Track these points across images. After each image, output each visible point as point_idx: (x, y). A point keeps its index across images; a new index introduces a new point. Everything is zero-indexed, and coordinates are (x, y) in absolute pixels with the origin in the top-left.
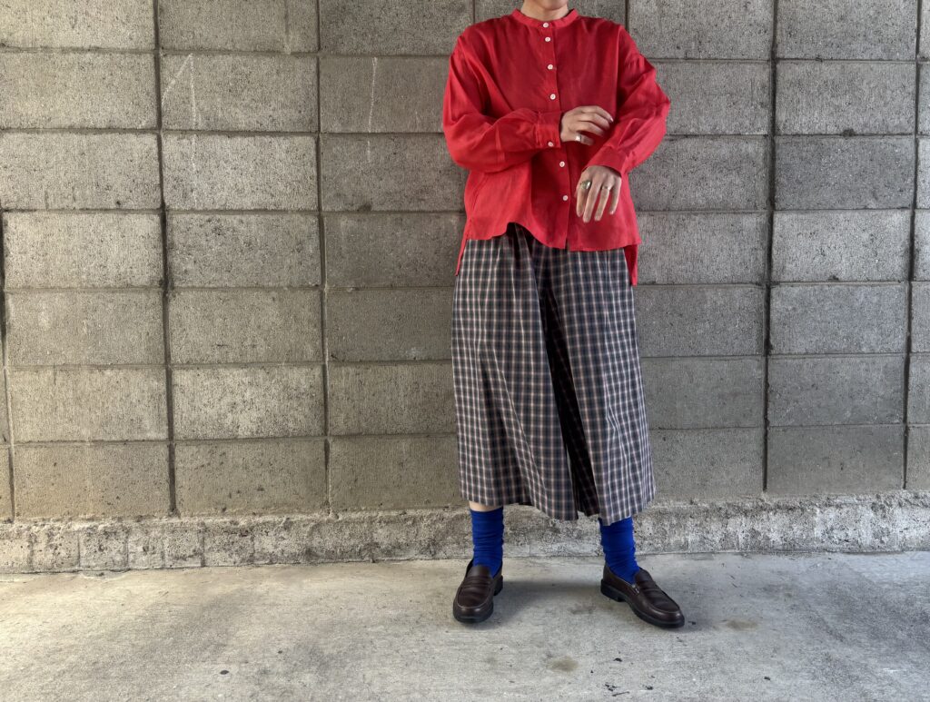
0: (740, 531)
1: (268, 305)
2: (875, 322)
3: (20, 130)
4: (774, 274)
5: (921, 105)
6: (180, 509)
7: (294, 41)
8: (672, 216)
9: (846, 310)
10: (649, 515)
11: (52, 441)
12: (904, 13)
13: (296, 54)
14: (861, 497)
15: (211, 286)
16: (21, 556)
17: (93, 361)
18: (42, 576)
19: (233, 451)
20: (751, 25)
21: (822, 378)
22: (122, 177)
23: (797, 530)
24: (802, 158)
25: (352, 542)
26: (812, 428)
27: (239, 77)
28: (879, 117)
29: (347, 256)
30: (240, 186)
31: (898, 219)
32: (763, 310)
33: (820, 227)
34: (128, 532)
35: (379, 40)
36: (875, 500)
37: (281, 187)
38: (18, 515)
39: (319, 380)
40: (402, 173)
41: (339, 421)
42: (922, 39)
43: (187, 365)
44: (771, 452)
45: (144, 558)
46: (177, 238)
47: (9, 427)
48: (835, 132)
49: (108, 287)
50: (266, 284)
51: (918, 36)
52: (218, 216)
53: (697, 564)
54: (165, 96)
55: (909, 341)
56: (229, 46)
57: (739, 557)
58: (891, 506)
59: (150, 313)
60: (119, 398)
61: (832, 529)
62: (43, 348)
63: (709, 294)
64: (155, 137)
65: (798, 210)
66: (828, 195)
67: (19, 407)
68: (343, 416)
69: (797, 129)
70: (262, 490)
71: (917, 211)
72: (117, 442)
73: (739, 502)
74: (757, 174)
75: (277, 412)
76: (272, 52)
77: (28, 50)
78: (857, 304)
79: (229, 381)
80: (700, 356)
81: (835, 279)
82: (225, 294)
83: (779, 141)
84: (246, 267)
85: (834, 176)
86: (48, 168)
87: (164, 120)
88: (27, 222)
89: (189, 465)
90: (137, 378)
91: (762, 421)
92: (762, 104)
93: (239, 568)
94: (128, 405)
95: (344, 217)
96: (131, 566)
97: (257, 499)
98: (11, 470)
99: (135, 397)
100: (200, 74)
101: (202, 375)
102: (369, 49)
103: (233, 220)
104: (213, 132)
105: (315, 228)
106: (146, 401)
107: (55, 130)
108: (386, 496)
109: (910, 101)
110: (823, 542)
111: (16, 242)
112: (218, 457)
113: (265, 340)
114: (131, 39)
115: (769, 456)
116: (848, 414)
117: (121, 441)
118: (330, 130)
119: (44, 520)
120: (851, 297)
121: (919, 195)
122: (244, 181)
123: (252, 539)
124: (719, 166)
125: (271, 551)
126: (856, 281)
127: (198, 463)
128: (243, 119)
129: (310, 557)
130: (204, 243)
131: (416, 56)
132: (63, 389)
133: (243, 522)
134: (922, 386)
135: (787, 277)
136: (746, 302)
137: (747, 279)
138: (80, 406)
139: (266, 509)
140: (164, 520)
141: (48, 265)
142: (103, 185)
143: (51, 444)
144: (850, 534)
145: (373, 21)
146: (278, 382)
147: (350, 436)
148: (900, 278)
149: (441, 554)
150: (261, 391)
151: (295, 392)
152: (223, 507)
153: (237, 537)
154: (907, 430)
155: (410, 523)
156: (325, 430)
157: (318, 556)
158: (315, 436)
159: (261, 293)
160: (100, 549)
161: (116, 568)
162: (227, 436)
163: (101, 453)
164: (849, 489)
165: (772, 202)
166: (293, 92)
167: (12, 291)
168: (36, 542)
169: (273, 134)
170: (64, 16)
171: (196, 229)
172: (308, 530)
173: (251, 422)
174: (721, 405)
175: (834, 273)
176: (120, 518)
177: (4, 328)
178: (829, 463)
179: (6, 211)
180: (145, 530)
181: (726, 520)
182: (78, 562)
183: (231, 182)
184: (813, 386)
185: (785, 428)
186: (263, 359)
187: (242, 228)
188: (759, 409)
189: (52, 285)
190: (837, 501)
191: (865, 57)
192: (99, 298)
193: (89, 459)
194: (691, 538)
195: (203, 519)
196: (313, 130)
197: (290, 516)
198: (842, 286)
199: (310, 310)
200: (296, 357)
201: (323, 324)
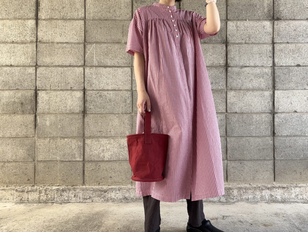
0: (266, 195)
1: (115, 119)
3: (44, 66)
4: (275, 110)
6: (86, 183)
7: (125, 39)
8: (242, 92)
9: (300, 122)
10: (236, 189)
11: (48, 161)
15: (98, 113)
16: (36, 197)
17: (61, 136)
18: (42, 204)
19: (102, 165)
20: (266, 33)
21: (293, 144)
22: (73, 80)
23: (286, 195)
24: (283, 73)
26: (290, 161)
27: (108, 50)
30: (108, 83)
32: (272, 122)
33: (290, 95)
34: (70, 190)
37: (120, 83)
38: (36, 184)
43: (90, 137)
44: (276, 168)
45: (74, 199)
46: (88, 98)
47: (35, 156)
48: (294, 65)
49: (67, 113)
50: (114, 112)
52: (101, 92)
53: (252, 205)
54: (86, 56)
56: (106, 41)
57: (267, 203)
59: (79, 121)
60: (68, 147)
61: (298, 195)
62: (47, 132)
63: (254, 116)
64: (83, 68)
65: (282, 90)
66: (292, 85)
67: (38, 150)
69: (281, 64)
70: (111, 177)
72: (67, 161)
73: (266, 185)
74: (269, 78)
75: (117, 152)
76: (118, 43)
77: (47, 43)
78: (303, 120)
79: (102, 143)
80: (252, 136)
81: (296, 112)
82: (101, 116)
83: (276, 68)
84: (109, 107)
85: (294, 79)
86: (51, 78)
87: (86, 63)
88: (45, 94)
89: (89, 169)
90: (74, 141)
91: (273, 158)
92: (270, 57)
93: (103, 203)
94: (71, 150)
96: (70, 201)
97: (109, 180)
98: (35, 170)
99: (73, 147)
100: (97, 49)
101: (94, 141)
103: (106, 93)
104: (100, 66)
105: (130, 95)
106: (77, 149)
107: (54, 66)
110: (295, 199)
111: (41, 99)
112: (98, 167)
113: (114, 130)
114: (77, 40)
115: (276, 170)
116: (302, 156)
117: (68, 161)
119: (44, 186)
120: (301, 118)
122: (109, 81)
123: (108, 193)
124: (257, 76)
125: (114, 198)
126: (303, 112)
127: (92, 168)
128: (109, 63)
129: (126, 200)
130: (96, 100)
132: (52, 145)
133: (105, 187)
135: (280, 112)
136: (266, 119)
137: (266, 111)
138: (57, 150)
139: (112, 184)
140: (81, 187)
141: (50, 106)
142: (67, 82)
143: (47, 162)
144: (304, 197)
146: (117, 143)
150: (112, 146)
151: (122, 146)
152: (99, 183)
153: (103, 193)
157: (128, 200)
159: (113, 115)
160: (61, 195)
161: (65, 202)
162: (101, 160)
163: (62, 165)
164: (303, 181)
165: (274, 87)
166: (124, 54)
167: (39, 114)
168: (41, 193)
169: (118, 67)
170: (58, 33)
171: (94, 95)
172: (125, 191)
173: (109, 155)
174: (259, 152)
175: (295, 110)
176: (67, 186)
177: (35, 126)
178: (296, 172)
179: (38, 90)
180: (74, 189)
181: (262, 191)
182: (54, 200)
183: (105, 81)
184: (290, 146)
185: (281, 160)
186: (113, 136)
187: (108, 95)
188: (272, 154)
189: (51, 112)
190: (299, 185)
191: (303, 42)
192: (64, 116)
193: (59, 166)
194: (250, 197)
195: (92, 186)
196: (130, 66)
197: (120, 186)
198: (298, 114)
199: (128, 120)
200: (123, 135)
201: (132, 125)
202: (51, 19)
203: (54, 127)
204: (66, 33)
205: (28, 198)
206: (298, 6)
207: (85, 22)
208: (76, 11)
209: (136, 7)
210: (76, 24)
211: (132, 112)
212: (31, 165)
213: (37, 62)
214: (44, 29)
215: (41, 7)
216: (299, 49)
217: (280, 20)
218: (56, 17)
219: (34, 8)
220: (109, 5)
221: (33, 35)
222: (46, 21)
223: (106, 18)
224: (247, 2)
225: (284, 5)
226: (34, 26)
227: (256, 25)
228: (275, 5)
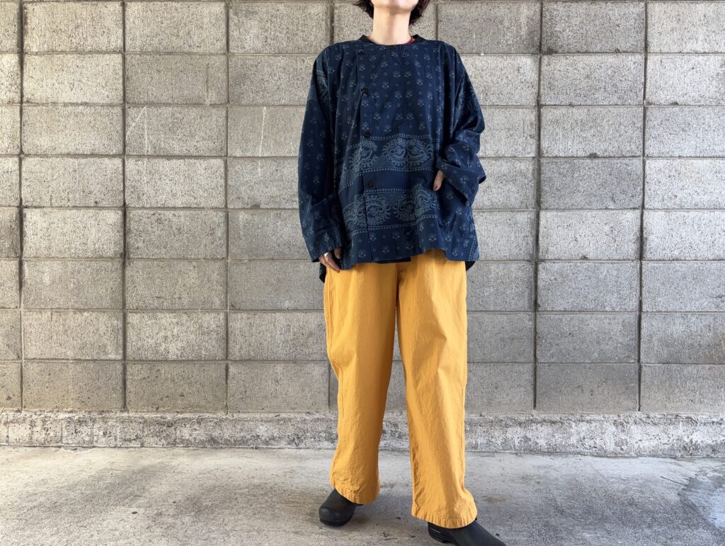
0: (516, 437)
1: (190, 270)
2: (615, 289)
3: (36, 155)
4: (540, 254)
5: (647, 136)
6: (129, 408)
7: (212, 97)
9: (594, 281)
11: (48, 359)
12: (634, 72)
13: (213, 105)
14: (606, 416)
15: (154, 257)
16: (25, 435)
17: (76, 306)
18: (37, 448)
19: (164, 369)
20: (522, 82)
21: (576, 329)
22: (100, 186)
23: (558, 439)
24: (560, 173)
25: (242, 434)
26: (570, 365)
27: (176, 120)
28: (616, 144)
29: (244, 238)
30: (174, 192)
31: (631, 217)
32: (532, 280)
33: (574, 221)
34: (94, 421)
35: (268, 95)
36: (616, 418)
37: (201, 193)
38: (25, 407)
39: (222, 322)
40: (281, 183)
41: (235, 351)
42: (647, 90)
43: (137, 310)
44: (537, 380)
45: (104, 439)
46: (133, 225)
47: (21, 349)
48: (583, 155)
49: (87, 258)
50: (189, 257)
51: (645, 88)
52: (159, 212)
53: (481, 459)
54: (128, 133)
55: (641, 303)
56: (170, 101)
57: (515, 456)
58: (628, 423)
60: (92, 331)
61: (584, 438)
62: (45, 297)
63: (493, 267)
64: (121, 159)
65: (557, 209)
66: (579, 199)
67: (28, 335)
68: (238, 347)
69: (556, 153)
70: (183, 396)
71: (645, 211)
72: (89, 360)
73: (516, 417)
74: (528, 184)
75: (194, 343)
76: (197, 105)
77: (43, 104)
78: (601, 276)
79: (163, 321)
80: (487, 311)
81: (585, 258)
82: (161, 264)
83: (543, 161)
84: (177, 245)
85: (583, 186)
86: (53, 180)
87: (127, 149)
88: (39, 215)
89: (135, 378)
90: (103, 318)
91: (532, 358)
92: (531, 136)
93: (164, 449)
94: (97, 335)
95: (242, 212)
96: (95, 444)
97: (179, 402)
98: (22, 377)
99: (101, 331)
100: (151, 119)
101: (146, 317)
102: (260, 101)
103: (169, 214)
104: (158, 156)
105: (222, 220)
106: (109, 335)
107: (57, 156)
108: (266, 403)
109: (639, 133)
111: (31, 227)
112: (154, 373)
113: (188, 294)
114: (108, 97)
115: (538, 384)
116: (596, 355)
117: (92, 360)
118: (234, 155)
119: (41, 411)
120: (597, 271)
121: (647, 199)
122: (177, 189)
123: (175, 429)
124: (501, 179)
125: (187, 438)
126: (601, 260)
127: (141, 376)
128: (177, 148)
129: (213, 443)
130: (150, 229)
131: (292, 105)
132: (57, 324)
133: (169, 417)
134: (651, 336)
135: (550, 257)
136: (520, 274)
137: (520, 257)
138: (67, 336)
139: (185, 409)
140: (118, 414)
141: (51, 242)
142: (87, 190)
143: (47, 361)
144: (597, 443)
145: (264, 84)
146: (195, 323)
147: (242, 361)
148: (634, 258)
149: (302, 445)
150: (185, 328)
151: (206, 330)
152: (157, 406)
153: (165, 428)
154: (640, 367)
155: (282, 422)
156: (227, 356)
157: (219, 443)
158: (219, 360)
159: (186, 263)
160: (76, 432)
161: (85, 445)
162: (161, 358)
163: (79, 368)
164: (598, 409)
165: (538, 203)
166: (210, 130)
167: (28, 259)
168: (35, 426)
169: (197, 157)
170: (66, 83)
171: (145, 220)
172: (212, 424)
173: (177, 349)
174: (502, 346)
175: (584, 254)
176: (90, 412)
177: (21, 284)
178: (582, 390)
179: (26, 207)
180: (105, 420)
181: (505, 428)
182: (61, 440)
183: (168, 189)
184: (570, 334)
185: (550, 364)
186: (186, 307)
187: (175, 220)
188: (530, 350)
189: (53, 256)
190: (588, 418)
191: (605, 103)
192: (81, 264)
193: (71, 371)
194: (480, 441)
195: (143, 414)
196: (223, 155)
197: (201, 415)
198: (591, 264)
199: (218, 275)
200: (208, 306)
201: (227, 284)
202: (52, 52)
203: (59, 287)
204: (84, 81)
205: (8, 437)
206: (597, 23)
207: (124, 59)
208: (106, 34)
209: (235, 25)
210: (104, 63)
211: (227, 255)
212: (13, 368)
213: (23, 147)
214: (38, 75)
215: (29, 27)
216: (596, 118)
217: (554, 54)
218: (62, 48)
219: (14, 29)
220: (175, 19)
221: (13, 88)
222: (40, 55)
223: (170, 49)
224: (481, 14)
225: (564, 20)
226: (16, 68)
227: (500, 65)
228: (544, 20)
